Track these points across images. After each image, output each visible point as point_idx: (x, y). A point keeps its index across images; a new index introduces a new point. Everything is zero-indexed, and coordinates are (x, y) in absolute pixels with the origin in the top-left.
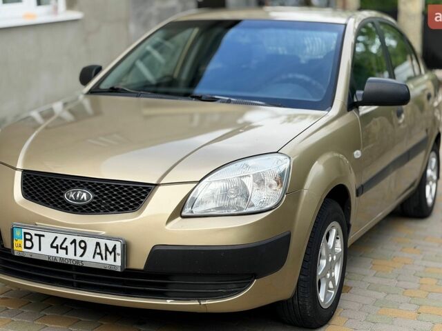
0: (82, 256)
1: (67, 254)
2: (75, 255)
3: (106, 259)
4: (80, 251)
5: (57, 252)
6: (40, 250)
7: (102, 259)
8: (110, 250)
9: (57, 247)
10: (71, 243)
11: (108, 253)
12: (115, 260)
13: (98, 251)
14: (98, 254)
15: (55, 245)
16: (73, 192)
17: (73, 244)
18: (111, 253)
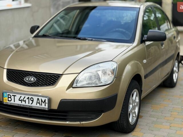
0: (32, 104)
1: (25, 103)
2: (29, 104)
3: (41, 105)
4: (31, 102)
5: (22, 102)
6: (14, 102)
7: (40, 105)
8: (43, 101)
9: (21, 100)
10: (27, 99)
11: (42, 102)
12: (45, 106)
13: (38, 102)
14: (38, 103)
15: (20, 99)
16: (28, 78)
17: (28, 99)
18: (43, 103)
